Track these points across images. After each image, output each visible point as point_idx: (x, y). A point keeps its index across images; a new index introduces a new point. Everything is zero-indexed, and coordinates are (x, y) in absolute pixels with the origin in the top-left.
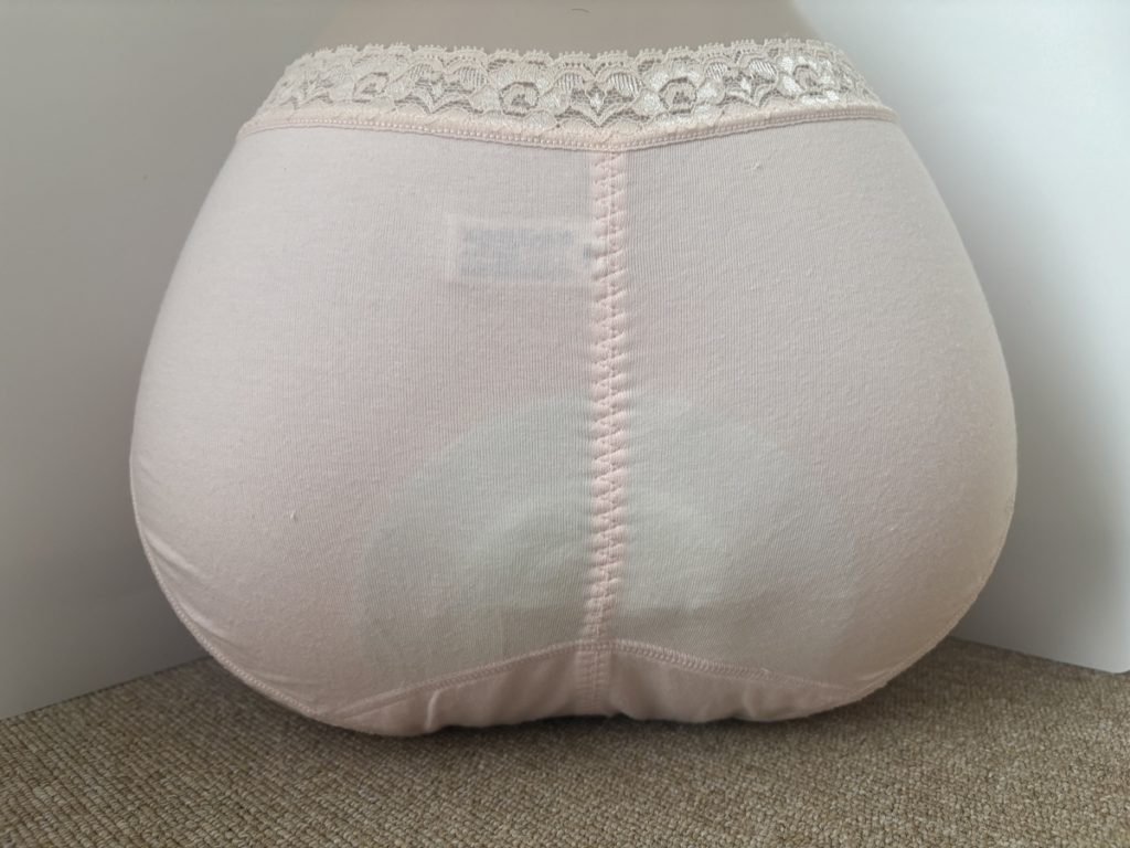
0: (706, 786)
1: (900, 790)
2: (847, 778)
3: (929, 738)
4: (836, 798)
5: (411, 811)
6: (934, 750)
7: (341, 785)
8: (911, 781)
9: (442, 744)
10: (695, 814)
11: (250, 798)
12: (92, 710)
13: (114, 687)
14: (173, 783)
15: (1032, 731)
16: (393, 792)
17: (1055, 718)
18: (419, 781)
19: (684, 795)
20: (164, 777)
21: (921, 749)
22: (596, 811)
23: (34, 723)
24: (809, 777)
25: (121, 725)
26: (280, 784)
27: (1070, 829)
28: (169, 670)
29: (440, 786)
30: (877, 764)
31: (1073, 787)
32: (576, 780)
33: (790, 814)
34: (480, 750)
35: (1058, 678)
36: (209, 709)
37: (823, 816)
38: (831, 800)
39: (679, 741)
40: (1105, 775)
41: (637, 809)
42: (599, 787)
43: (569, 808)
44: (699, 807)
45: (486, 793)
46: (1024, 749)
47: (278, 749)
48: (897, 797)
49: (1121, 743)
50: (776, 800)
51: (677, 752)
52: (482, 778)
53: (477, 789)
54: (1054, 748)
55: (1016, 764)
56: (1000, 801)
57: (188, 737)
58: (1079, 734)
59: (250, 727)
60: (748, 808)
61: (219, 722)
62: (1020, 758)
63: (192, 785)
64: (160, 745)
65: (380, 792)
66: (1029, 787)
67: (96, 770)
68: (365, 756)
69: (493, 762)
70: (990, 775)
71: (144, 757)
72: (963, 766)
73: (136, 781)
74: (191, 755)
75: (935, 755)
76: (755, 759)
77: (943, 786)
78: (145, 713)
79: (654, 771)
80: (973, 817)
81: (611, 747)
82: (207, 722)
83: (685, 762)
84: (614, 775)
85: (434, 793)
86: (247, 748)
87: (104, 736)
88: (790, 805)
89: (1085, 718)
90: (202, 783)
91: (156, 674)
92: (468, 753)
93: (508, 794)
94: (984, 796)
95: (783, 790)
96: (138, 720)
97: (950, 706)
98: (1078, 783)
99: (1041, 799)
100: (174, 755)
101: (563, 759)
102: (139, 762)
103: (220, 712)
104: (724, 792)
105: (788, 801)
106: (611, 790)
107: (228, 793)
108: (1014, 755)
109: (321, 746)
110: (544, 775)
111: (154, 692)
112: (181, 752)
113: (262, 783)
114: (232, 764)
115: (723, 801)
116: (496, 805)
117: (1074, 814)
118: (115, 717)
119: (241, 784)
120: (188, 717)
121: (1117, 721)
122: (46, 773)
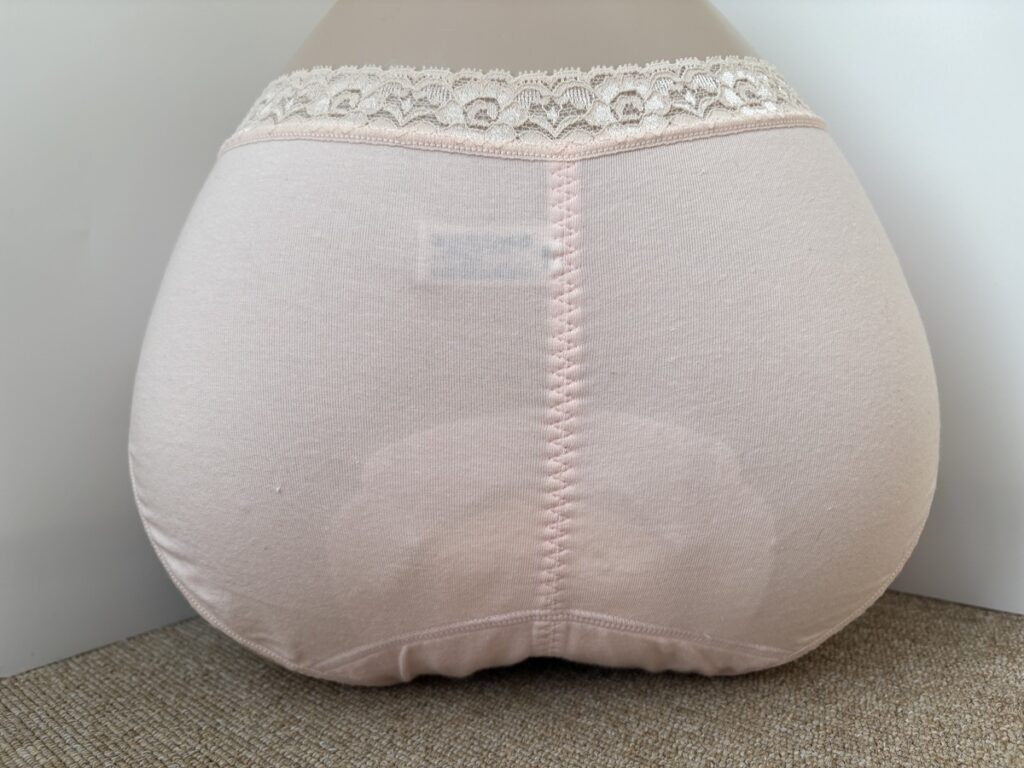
0: (640, 727)
1: (818, 726)
2: (770, 717)
3: (842, 678)
4: (760, 735)
5: (369, 759)
6: (848, 689)
7: (303, 738)
8: (827, 718)
9: (396, 697)
10: (631, 754)
11: (218, 752)
12: (70, 674)
13: (89, 652)
14: (146, 740)
15: (934, 667)
16: (351, 742)
17: (955, 656)
18: (374, 731)
19: (620, 738)
20: (138, 734)
21: (835, 688)
22: (540, 754)
23: (16, 687)
24: (734, 717)
25: (97, 686)
26: (246, 738)
27: (974, 757)
28: (140, 636)
29: (395, 734)
30: (796, 702)
31: (975, 718)
32: (521, 725)
33: (719, 751)
34: (432, 701)
35: (955, 619)
36: (178, 670)
37: (749, 752)
38: (756, 738)
39: (613, 687)
40: (1002, 707)
41: (578, 751)
42: (542, 731)
43: (515, 752)
44: (634, 747)
45: (438, 740)
46: (928, 685)
47: (244, 706)
48: (816, 733)
49: (1016, 677)
50: (705, 738)
51: (612, 696)
52: (434, 726)
53: (429, 737)
54: (956, 683)
55: (922, 699)
56: (909, 733)
57: (160, 696)
58: (978, 670)
59: (217, 687)
60: (680, 747)
61: (188, 683)
62: (926, 693)
63: (165, 741)
64: (134, 705)
65: (339, 743)
66: (935, 719)
67: (75, 730)
68: (325, 709)
69: (444, 711)
70: (900, 710)
71: (119, 717)
72: (874, 703)
73: (113, 739)
74: (162, 713)
75: (849, 693)
76: (685, 701)
77: (856, 721)
78: (120, 676)
79: (592, 715)
80: (885, 749)
81: (551, 694)
82: (178, 684)
83: (620, 706)
84: (555, 720)
85: (390, 741)
86: (215, 706)
87: (82, 698)
88: (718, 743)
89: (982, 655)
90: (174, 739)
91: (129, 639)
92: (419, 704)
93: (459, 741)
94: (895, 729)
95: (711, 729)
96: (113, 683)
97: (859, 648)
98: (979, 714)
99: (947, 730)
100: (147, 714)
101: (508, 707)
102: (115, 721)
103: (189, 673)
104: (657, 733)
105: (716, 740)
106: (553, 734)
107: (198, 748)
108: (919, 691)
109: (283, 702)
110: (491, 722)
111: (128, 656)
112: (154, 711)
113: (229, 738)
114: (202, 720)
115: (656, 741)
116: (447, 751)
117: (977, 743)
118: (92, 680)
119: (210, 739)
120: (159, 679)
121: (1012, 658)
122: (27, 733)
